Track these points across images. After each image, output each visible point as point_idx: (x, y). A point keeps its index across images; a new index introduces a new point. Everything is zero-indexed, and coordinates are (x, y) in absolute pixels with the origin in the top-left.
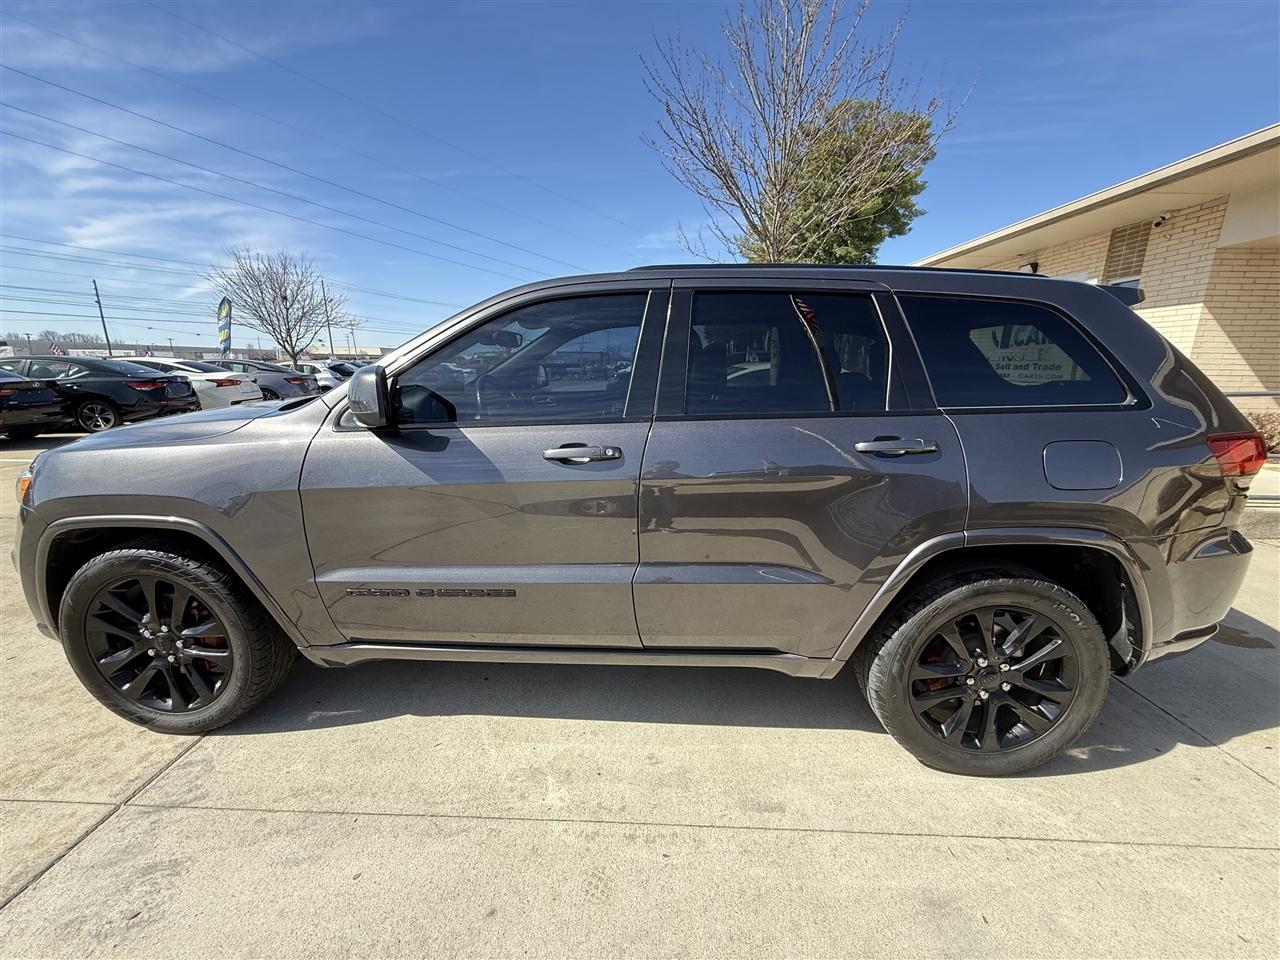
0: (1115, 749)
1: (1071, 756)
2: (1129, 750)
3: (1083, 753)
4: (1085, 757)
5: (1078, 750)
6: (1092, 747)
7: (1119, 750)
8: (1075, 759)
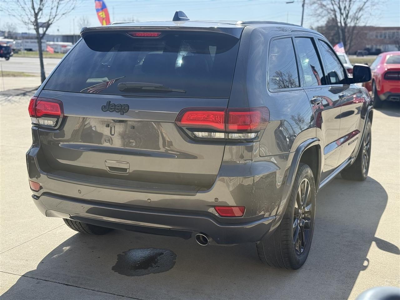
0: (56, 255)
1: (68, 246)
2: (52, 258)
3: (65, 249)
4: (64, 248)
5: (67, 249)
6: (64, 252)
7: (55, 256)
8: (66, 246)
